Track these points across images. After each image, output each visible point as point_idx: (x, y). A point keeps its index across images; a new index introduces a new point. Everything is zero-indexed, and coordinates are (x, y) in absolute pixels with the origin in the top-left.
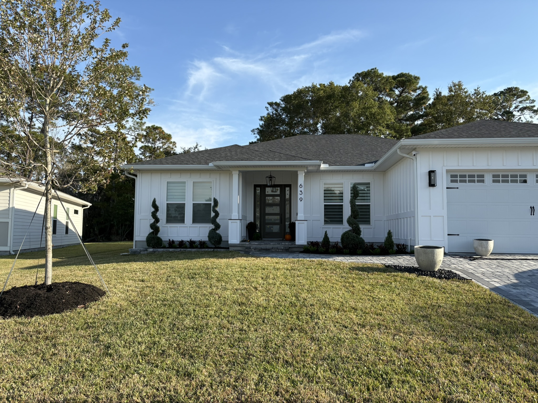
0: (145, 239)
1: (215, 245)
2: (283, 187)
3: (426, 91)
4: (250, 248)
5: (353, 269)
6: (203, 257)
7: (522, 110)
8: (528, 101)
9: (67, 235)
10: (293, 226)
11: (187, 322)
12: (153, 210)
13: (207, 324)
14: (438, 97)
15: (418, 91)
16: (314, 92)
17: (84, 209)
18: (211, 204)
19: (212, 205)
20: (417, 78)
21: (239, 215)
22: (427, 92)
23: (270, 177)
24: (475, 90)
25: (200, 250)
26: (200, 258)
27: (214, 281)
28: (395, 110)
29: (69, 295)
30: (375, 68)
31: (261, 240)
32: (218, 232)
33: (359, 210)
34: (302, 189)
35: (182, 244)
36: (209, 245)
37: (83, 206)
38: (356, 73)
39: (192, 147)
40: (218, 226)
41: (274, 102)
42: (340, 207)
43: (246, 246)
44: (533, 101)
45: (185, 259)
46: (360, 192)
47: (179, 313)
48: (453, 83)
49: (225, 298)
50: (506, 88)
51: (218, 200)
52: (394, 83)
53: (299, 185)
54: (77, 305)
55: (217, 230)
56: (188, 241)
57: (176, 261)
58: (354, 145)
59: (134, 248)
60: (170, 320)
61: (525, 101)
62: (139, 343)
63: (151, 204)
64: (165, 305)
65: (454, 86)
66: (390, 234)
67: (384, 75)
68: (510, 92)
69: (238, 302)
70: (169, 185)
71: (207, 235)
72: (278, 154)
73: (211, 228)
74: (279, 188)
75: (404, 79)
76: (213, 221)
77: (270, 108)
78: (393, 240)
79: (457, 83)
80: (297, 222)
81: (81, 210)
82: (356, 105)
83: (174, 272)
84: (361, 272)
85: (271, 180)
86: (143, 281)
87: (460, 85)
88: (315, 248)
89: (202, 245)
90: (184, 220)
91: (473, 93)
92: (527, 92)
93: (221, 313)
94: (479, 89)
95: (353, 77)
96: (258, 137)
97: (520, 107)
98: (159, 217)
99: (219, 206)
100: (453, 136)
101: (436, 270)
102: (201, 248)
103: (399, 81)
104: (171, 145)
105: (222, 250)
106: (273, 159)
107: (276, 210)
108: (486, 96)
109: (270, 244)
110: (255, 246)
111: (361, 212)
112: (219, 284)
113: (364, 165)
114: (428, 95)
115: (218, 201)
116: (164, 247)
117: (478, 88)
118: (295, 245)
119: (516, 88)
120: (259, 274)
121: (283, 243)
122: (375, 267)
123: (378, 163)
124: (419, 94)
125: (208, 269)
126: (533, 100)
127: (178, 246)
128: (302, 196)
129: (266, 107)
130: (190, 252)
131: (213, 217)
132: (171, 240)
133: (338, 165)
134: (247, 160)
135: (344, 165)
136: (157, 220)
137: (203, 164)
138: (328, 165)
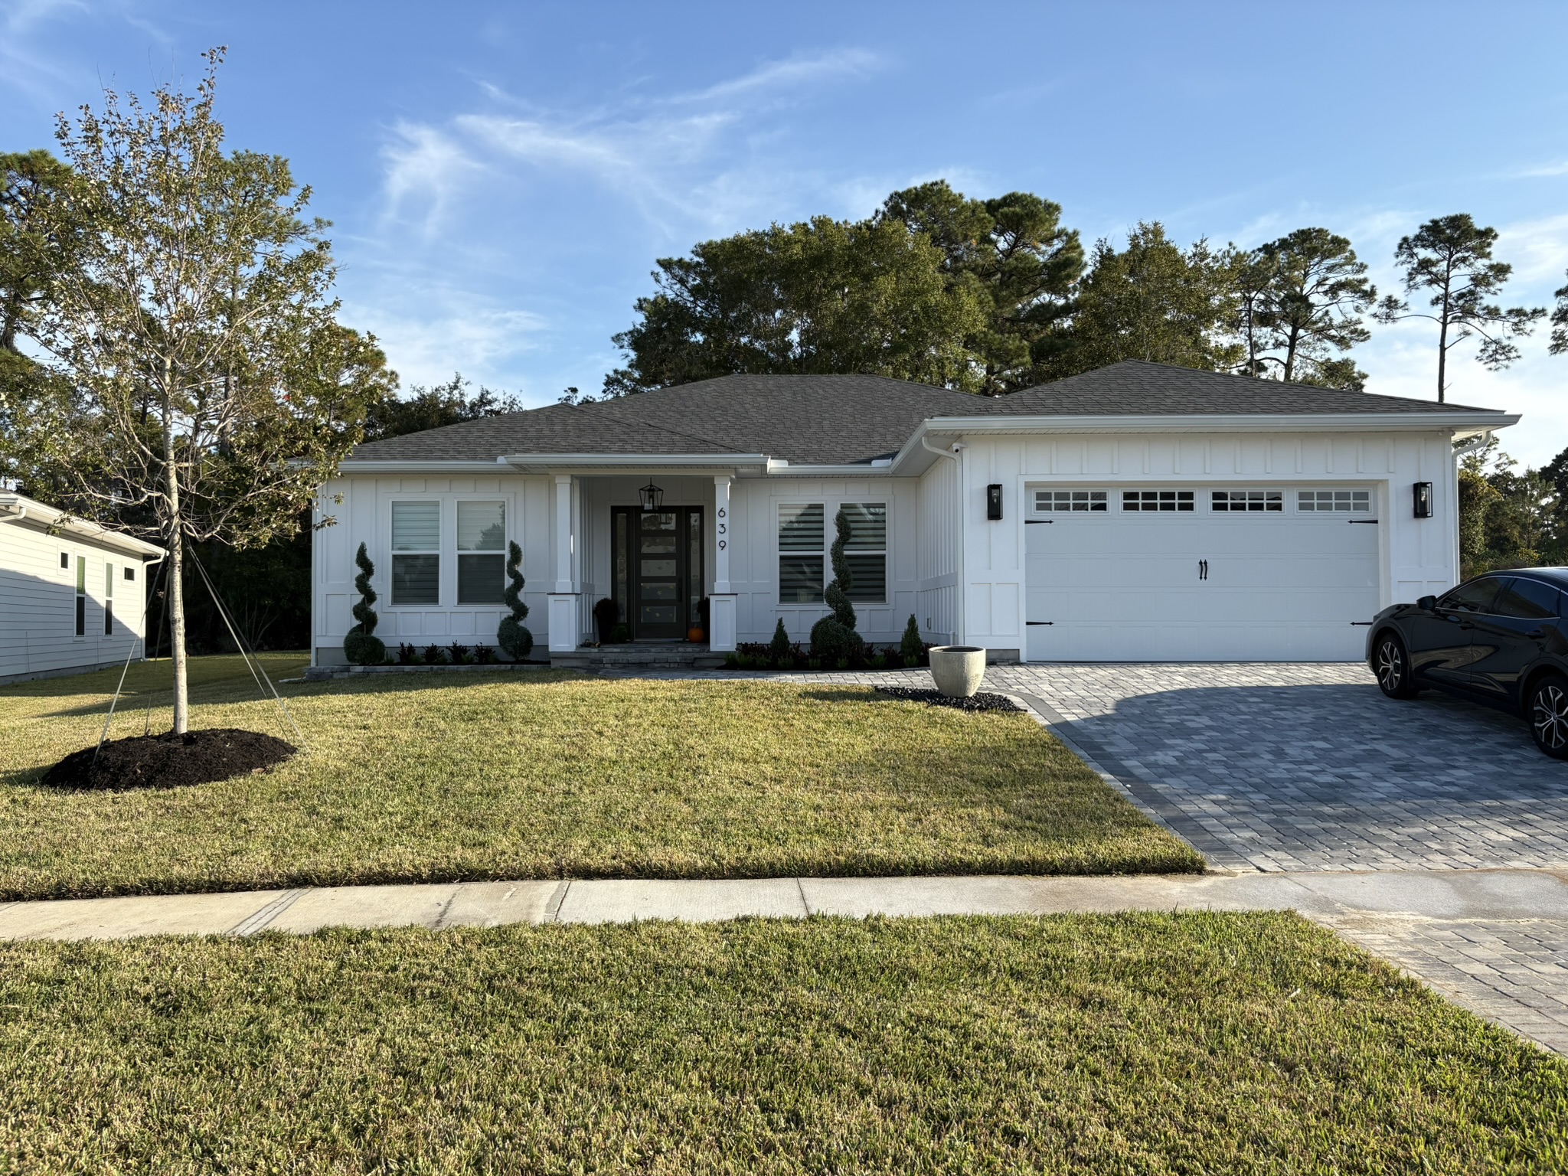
0: (341, 644)
1: (515, 656)
2: (683, 513)
3: (1076, 244)
4: (601, 662)
5: (806, 694)
6: (487, 682)
7: (1334, 290)
8: (1349, 268)
9: (109, 637)
10: (704, 606)
11: (469, 785)
12: (359, 571)
13: (505, 788)
14: (1107, 259)
15: (1056, 241)
16: (778, 248)
17: (148, 566)
18: (503, 556)
19: (507, 558)
20: (1052, 209)
21: (573, 584)
22: (1079, 246)
23: (649, 490)
24: (1196, 246)
25: (480, 667)
26: (481, 683)
27: (517, 724)
28: (990, 298)
29: (232, 750)
30: (942, 182)
31: (631, 642)
32: (521, 623)
33: (851, 569)
34: (725, 521)
35: (433, 655)
36: (502, 654)
37: (146, 557)
38: (892, 191)
39: (444, 384)
40: (521, 611)
41: (676, 259)
42: (817, 562)
43: (592, 656)
44: (1363, 267)
45: (447, 686)
46: (853, 525)
47: (452, 774)
48: (1141, 225)
49: (539, 749)
50: (1294, 230)
51: (521, 547)
52: (990, 222)
53: (718, 510)
54: (251, 769)
55: (519, 619)
56: (447, 648)
57: (428, 692)
58: (859, 407)
59: (313, 664)
60: (438, 784)
61: (1341, 266)
62: (391, 814)
63: (355, 557)
64: (423, 764)
65: (1144, 234)
66: (912, 622)
67: (967, 199)
68: (1304, 241)
69: (563, 755)
70: (397, 509)
71: (496, 631)
72: (668, 434)
73: (505, 616)
74: (674, 516)
75: (1018, 209)
76: (510, 598)
77: (664, 276)
78: (921, 637)
79: (1151, 227)
80: (713, 599)
81: (140, 568)
82: (886, 284)
83: (430, 710)
84: (818, 702)
85: (651, 497)
86: (365, 728)
87: (1157, 232)
88: (750, 658)
89: (484, 655)
90: (437, 596)
91: (1190, 254)
92: (1347, 243)
93: (531, 772)
94: (1204, 245)
95: (886, 204)
96: (633, 355)
97: (1331, 282)
98: (374, 589)
99: (523, 558)
100: (1039, 408)
101: (971, 694)
102: (480, 663)
103: (1005, 215)
104: (384, 381)
105: (534, 667)
106: (655, 449)
107: (669, 568)
108: (1238, 253)
109: (649, 652)
110: (613, 657)
111: (854, 572)
112: (527, 729)
113: (868, 461)
114: (1082, 253)
115: (522, 550)
116: (390, 663)
117: (1202, 242)
118: (709, 651)
119: (1320, 231)
120: (611, 709)
121: (680, 649)
122: (854, 690)
123: (899, 458)
124: (1059, 250)
125: (501, 702)
126: (1362, 264)
127: (424, 660)
128: (725, 537)
129: (652, 273)
130: (453, 673)
131: (509, 589)
132: (406, 645)
133: (811, 463)
134: (591, 449)
135: (825, 463)
136: (370, 597)
137: (481, 459)
138: (786, 462)
